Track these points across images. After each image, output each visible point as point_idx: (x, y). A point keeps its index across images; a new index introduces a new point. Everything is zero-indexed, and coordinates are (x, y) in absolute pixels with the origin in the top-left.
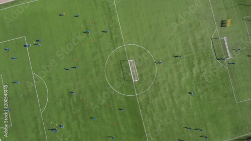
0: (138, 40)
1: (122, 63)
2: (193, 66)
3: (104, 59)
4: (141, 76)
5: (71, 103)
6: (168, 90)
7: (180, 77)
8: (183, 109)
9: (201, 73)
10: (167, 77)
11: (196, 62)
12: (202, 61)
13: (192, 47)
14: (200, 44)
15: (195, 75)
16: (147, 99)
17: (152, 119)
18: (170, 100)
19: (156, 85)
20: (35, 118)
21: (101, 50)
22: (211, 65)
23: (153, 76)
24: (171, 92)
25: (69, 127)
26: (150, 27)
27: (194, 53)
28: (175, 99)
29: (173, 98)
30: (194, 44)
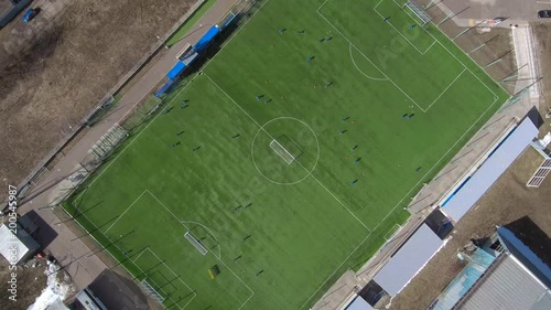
0: (298, 189)
2: (220, 199)
3: (322, 143)
4: (270, 152)
5: (325, 74)
6: (232, 155)
7: (227, 178)
9: (207, 197)
10: (241, 169)
11: (220, 205)
12: (214, 211)
13: (234, 219)
15: (212, 190)
16: (247, 131)
17: (228, 113)
18: (222, 146)
19: (246, 152)
20: (353, 34)
22: (202, 213)
23: (256, 159)
25: (311, 47)
26: (295, 213)
27: (228, 213)
28: (217, 151)
29: (221, 150)
30: (234, 225)
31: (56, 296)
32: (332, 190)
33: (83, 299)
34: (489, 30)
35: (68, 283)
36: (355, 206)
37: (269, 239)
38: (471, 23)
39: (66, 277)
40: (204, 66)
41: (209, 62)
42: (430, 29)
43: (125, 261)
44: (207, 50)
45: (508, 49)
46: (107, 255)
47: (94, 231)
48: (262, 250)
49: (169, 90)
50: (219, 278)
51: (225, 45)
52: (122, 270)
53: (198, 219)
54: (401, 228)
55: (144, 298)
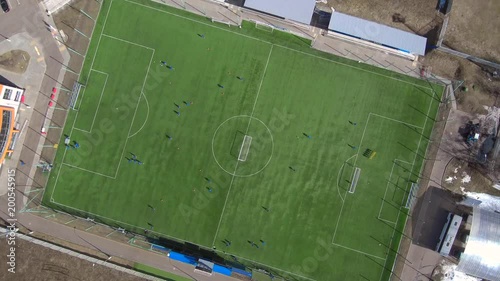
0: (269, 120)
1: (237, 134)
2: (309, 179)
4: (249, 158)
5: (164, 145)
6: (269, 188)
7: (289, 182)
8: (273, 217)
9: (313, 190)
10: (276, 174)
11: (314, 177)
12: (322, 179)
13: (319, 159)
14: (329, 161)
15: (305, 190)
16: (242, 186)
17: (236, 209)
18: (265, 200)
19: (260, 178)
20: (119, 139)
21: (223, 109)
22: (327, 188)
23: (262, 166)
24: (271, 192)
25: (147, 168)
27: (318, 167)
28: (271, 202)
29: (269, 199)
30: (324, 157)
31: (456, 273)
32: (255, 92)
33: (446, 249)
34: (61, 32)
35: (440, 269)
36: (259, 68)
37: (321, 122)
38: (63, 48)
39: (436, 272)
40: (207, 248)
41: (201, 246)
42: (84, 78)
43: (399, 231)
44: (192, 253)
45: (70, 9)
46: (401, 248)
47: (388, 270)
48: (333, 125)
49: (241, 267)
50: (372, 148)
51: (181, 240)
52: (408, 230)
53: (334, 189)
54: (258, 22)
55: (420, 201)
